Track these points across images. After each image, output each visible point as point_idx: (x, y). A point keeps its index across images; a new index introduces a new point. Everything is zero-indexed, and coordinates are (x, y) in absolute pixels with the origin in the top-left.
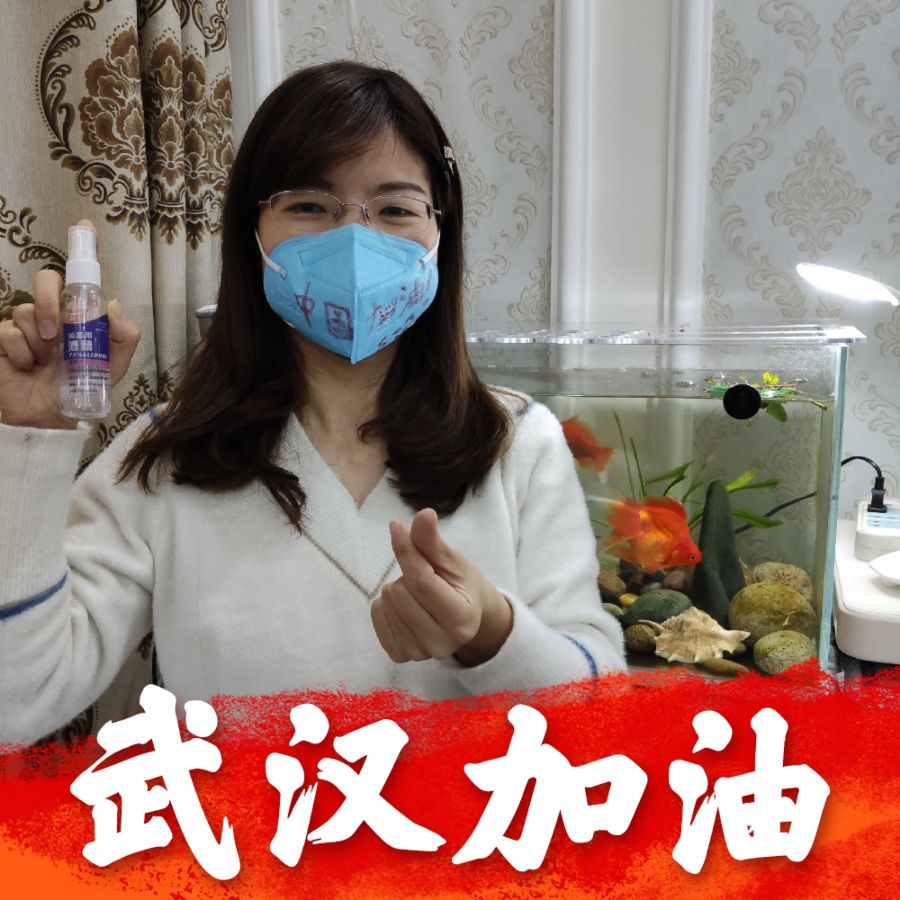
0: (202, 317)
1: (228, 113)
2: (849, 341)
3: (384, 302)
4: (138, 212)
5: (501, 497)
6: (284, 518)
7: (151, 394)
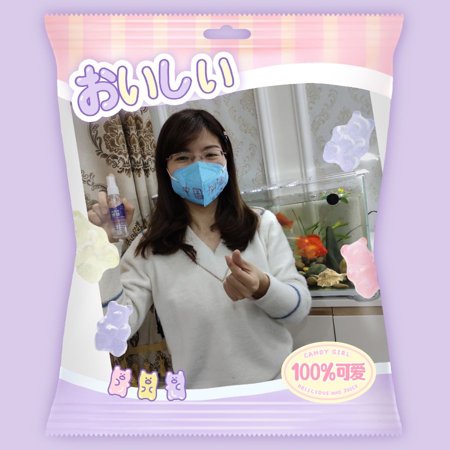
0: (154, 199)
1: (152, 132)
2: (364, 174)
3: (212, 185)
4: (128, 168)
5: (260, 242)
6: (191, 260)
7: (141, 227)
